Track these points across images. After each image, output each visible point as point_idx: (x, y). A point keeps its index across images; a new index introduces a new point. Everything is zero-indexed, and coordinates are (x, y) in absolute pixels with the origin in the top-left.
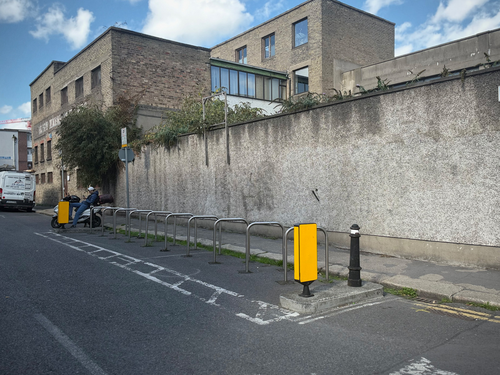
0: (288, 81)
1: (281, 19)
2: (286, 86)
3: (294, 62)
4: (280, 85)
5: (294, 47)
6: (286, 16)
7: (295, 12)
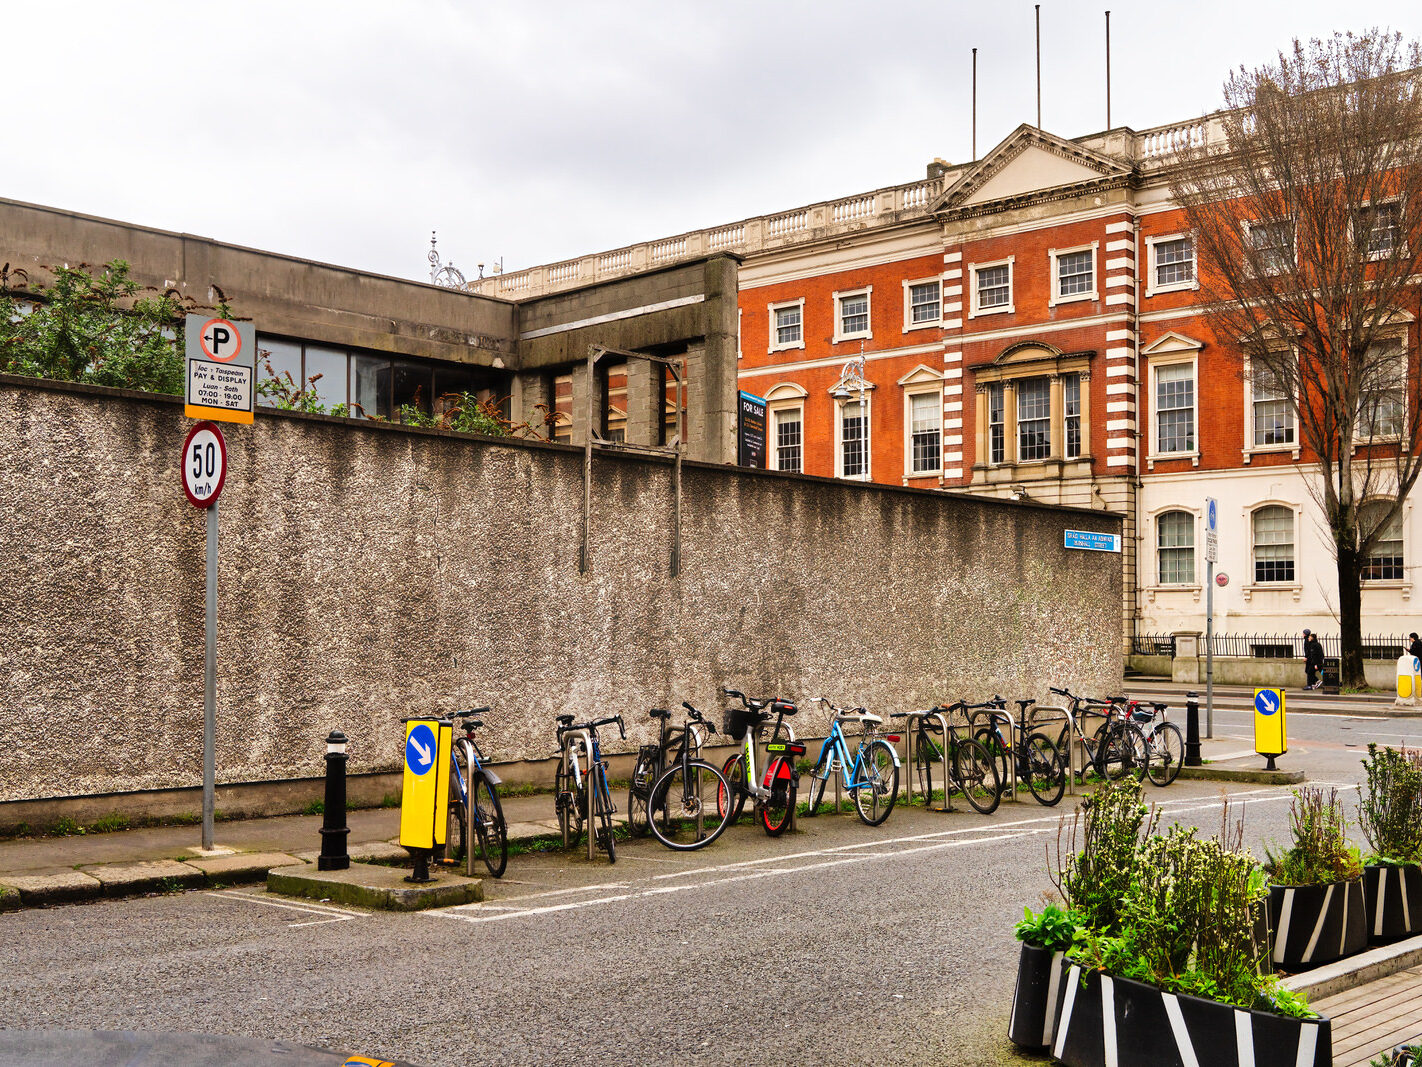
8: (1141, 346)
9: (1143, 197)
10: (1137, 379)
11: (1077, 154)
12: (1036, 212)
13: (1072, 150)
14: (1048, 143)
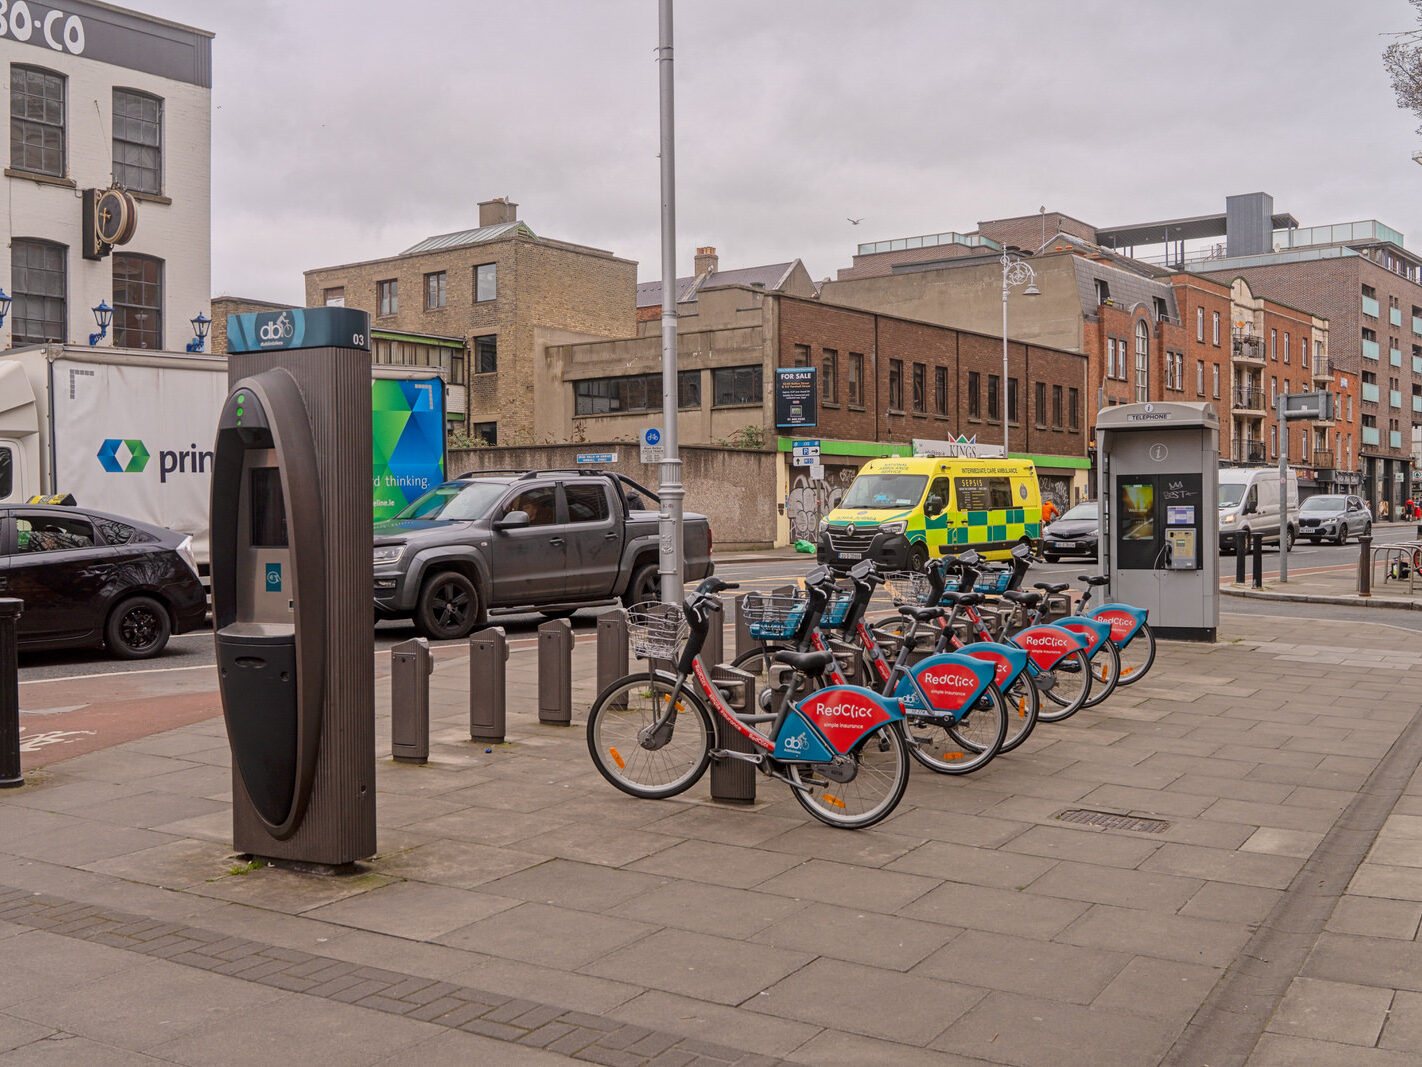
0: (466, 352)
1: (455, 254)
2: (463, 359)
3: (475, 324)
4: (453, 358)
5: (475, 301)
6: (464, 251)
7: (478, 250)
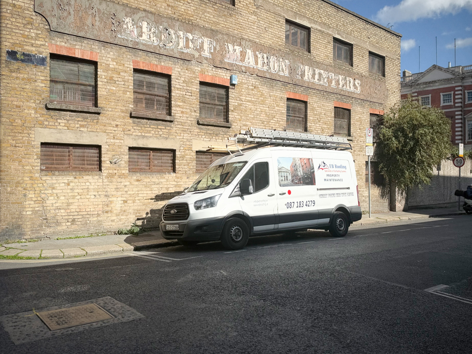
8: (464, 116)
9: (465, 81)
10: (463, 123)
11: (448, 71)
12: (437, 84)
13: (447, 70)
14: (440, 69)
